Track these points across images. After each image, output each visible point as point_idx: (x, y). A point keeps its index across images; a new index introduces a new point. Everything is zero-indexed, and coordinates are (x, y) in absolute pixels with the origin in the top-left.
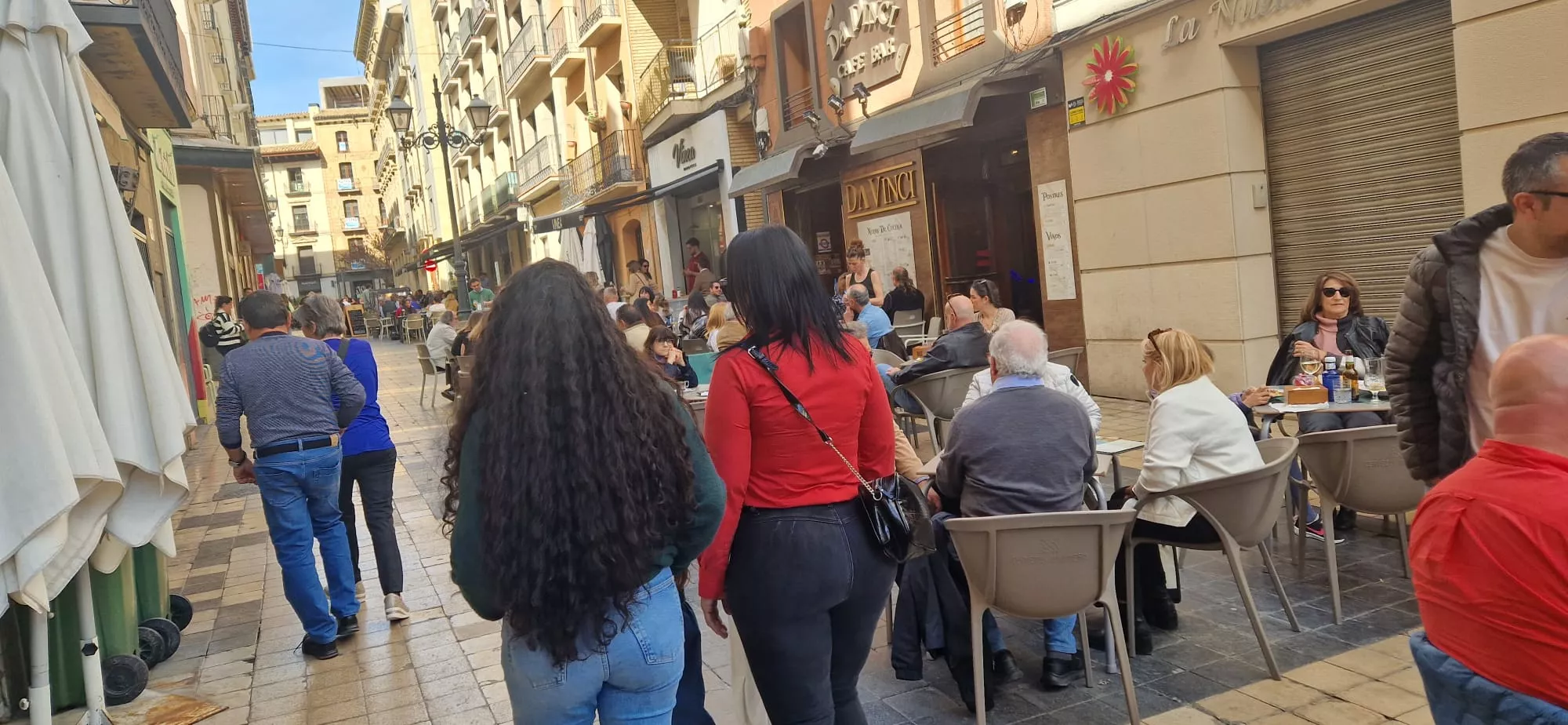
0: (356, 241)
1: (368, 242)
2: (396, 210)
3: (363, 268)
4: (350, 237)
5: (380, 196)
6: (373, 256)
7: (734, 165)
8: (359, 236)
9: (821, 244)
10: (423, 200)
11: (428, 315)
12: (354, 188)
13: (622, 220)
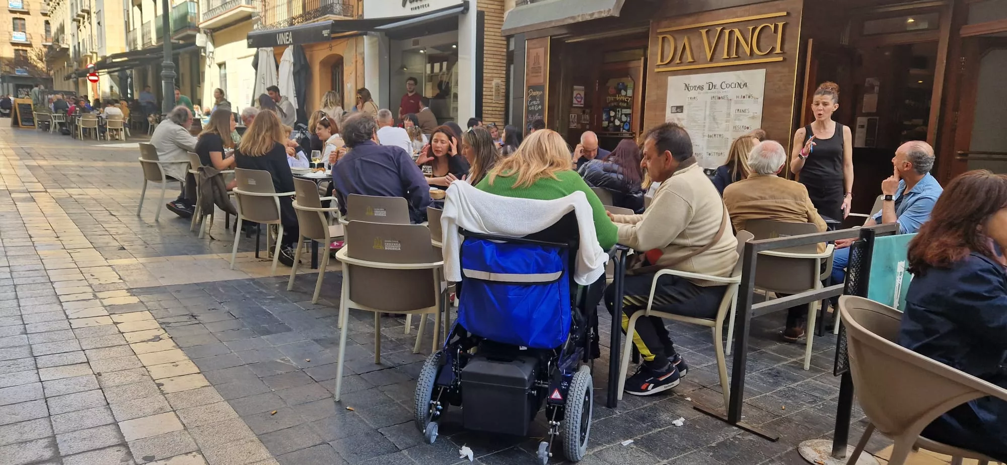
0: (21, 52)
1: (32, 54)
2: (62, 29)
3: (26, 74)
4: (17, 48)
5: (47, 18)
6: (36, 66)
7: (479, 9)
8: (24, 48)
9: (576, 98)
10: (90, 23)
11: (103, 116)
12: (23, 8)
13: (320, 54)
